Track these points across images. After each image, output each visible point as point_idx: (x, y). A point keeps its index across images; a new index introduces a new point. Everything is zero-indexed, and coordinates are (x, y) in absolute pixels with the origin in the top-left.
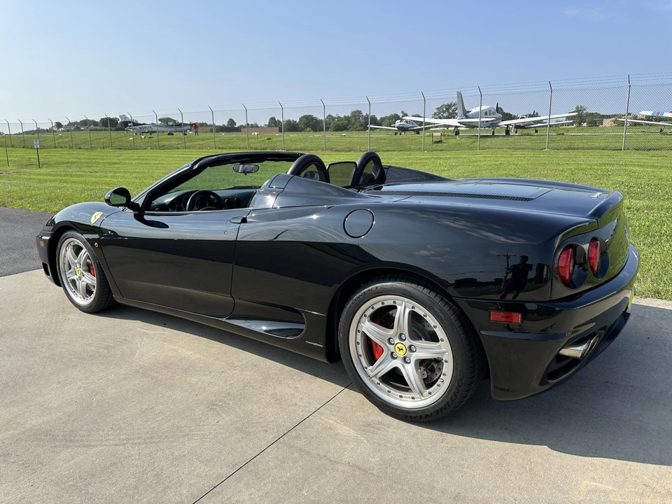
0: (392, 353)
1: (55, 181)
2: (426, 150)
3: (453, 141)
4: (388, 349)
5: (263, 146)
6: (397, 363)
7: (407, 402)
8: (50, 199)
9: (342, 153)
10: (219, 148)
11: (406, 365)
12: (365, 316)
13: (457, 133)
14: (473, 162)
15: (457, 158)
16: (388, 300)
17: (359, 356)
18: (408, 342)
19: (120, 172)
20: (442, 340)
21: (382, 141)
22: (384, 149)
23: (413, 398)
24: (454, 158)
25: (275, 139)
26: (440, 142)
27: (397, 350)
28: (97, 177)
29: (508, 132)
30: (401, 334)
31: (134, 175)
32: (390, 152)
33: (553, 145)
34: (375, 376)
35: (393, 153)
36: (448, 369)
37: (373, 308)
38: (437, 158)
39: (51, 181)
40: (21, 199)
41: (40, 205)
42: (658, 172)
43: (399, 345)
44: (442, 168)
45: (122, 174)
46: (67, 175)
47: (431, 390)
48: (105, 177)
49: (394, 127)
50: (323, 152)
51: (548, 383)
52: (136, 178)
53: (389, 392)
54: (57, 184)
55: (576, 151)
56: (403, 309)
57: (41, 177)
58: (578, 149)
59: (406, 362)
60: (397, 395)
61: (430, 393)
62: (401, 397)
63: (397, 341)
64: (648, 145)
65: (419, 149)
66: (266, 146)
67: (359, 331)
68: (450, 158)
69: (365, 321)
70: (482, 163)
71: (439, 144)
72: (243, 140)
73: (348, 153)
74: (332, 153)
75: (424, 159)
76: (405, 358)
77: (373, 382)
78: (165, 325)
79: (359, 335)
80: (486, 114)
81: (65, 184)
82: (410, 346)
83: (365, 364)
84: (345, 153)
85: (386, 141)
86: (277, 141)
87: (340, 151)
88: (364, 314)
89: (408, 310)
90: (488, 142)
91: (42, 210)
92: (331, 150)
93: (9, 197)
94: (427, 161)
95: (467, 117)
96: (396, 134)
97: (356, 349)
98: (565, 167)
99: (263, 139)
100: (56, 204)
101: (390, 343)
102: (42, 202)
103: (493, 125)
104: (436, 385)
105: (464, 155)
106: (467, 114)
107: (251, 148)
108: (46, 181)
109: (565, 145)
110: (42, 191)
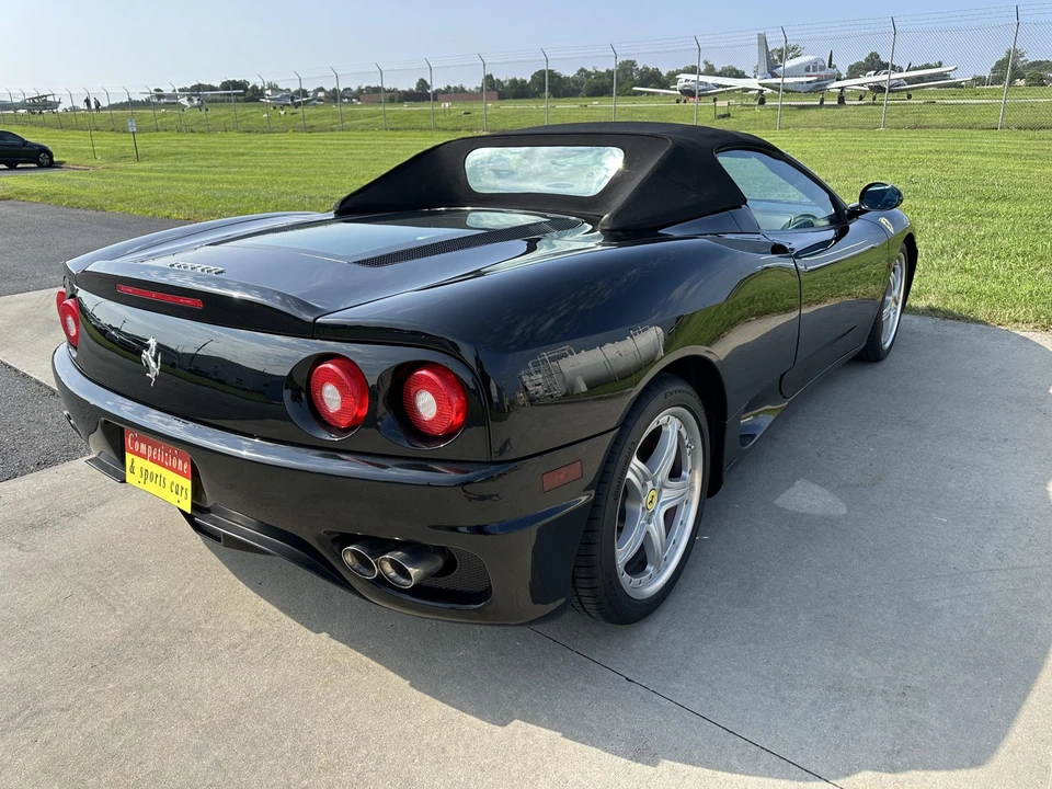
1: (162, 178)
3: (748, 115)
5: (455, 125)
8: (158, 201)
10: (392, 129)
13: (762, 102)
19: (247, 167)
25: (477, 113)
26: (724, 116)
28: (215, 173)
29: (841, 100)
31: (266, 171)
39: (157, 179)
40: (122, 201)
41: (146, 209)
45: (249, 169)
46: (177, 171)
48: (228, 173)
49: (675, 90)
52: (267, 174)
54: (164, 183)
57: (142, 174)
66: (459, 126)
71: (725, 120)
72: (427, 115)
80: (807, 69)
81: (175, 183)
86: (478, 116)
90: (800, 117)
91: (150, 214)
93: (106, 199)
95: (775, 76)
96: (678, 102)
99: (458, 113)
100: (165, 208)
102: (149, 205)
103: (818, 88)
106: (775, 71)
107: (438, 129)
108: (150, 179)
109: (911, 120)
110: (147, 192)
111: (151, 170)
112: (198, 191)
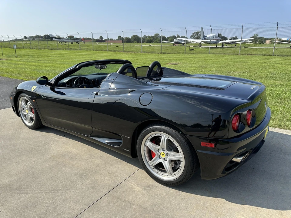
0: (159, 156)
1: (22, 64)
2: (186, 53)
3: (198, 50)
4: (158, 154)
5: (114, 50)
6: (161, 161)
7: (165, 177)
8: (19, 73)
9: (149, 54)
10: (95, 50)
11: (165, 162)
12: (148, 139)
13: (201, 46)
14: (207, 60)
15: (200, 58)
16: (158, 134)
17: (145, 156)
18: (166, 152)
19: (51, 61)
20: (180, 152)
21: (168, 49)
22: (168, 52)
23: (168, 176)
24: (198, 58)
25: (120, 47)
26: (192, 50)
27: (162, 155)
28: (41, 63)
29: (223, 46)
30: (163, 148)
31: (57, 62)
32: (170, 54)
33: (242, 53)
34: (152, 165)
35: (172, 54)
36: (182, 165)
37: (151, 136)
38: (191, 58)
39: (21, 64)
40: (7, 73)
41: (15, 76)
42: (287, 67)
43: (162, 153)
44: (193, 62)
45: (52, 62)
46: (28, 62)
47: (175, 173)
48: (44, 63)
49: (173, 42)
50: (141, 53)
51: (226, 173)
52: (58, 64)
53: (158, 172)
54: (23, 66)
55: (252, 56)
56: (164, 138)
57: (16, 62)
58: (253, 55)
59: (165, 160)
60: (161, 174)
61: (175, 174)
62: (163, 175)
63: (161, 151)
64: (284, 54)
65: (183, 53)
66: (116, 50)
67: (145, 146)
68: (196, 58)
69: (148, 142)
70: (210, 61)
71: (192, 51)
72: (106, 46)
73: (152, 54)
74: (145, 54)
75: (185, 58)
76: (165, 158)
77: (151, 168)
78: (64, 136)
79: (145, 147)
80: (213, 37)
81: (26, 66)
82: (167, 154)
83: (148, 160)
84: (151, 54)
85: (169, 49)
86: (121, 47)
87: (148, 53)
88: (147, 139)
89: (166, 138)
90: (214, 50)
92: (144, 52)
93: (2, 72)
94: (186, 59)
95: (205, 39)
96: (174, 45)
97: (144, 154)
98: (246, 64)
99: (114, 46)
100: (22, 76)
101: (159, 152)
102: (16, 75)
103: (216, 43)
104: (177, 171)
105: (203, 56)
106: (205, 38)
107: (109, 51)
108: (18, 64)
109: (247, 53)
110: (16, 69)
111: (19, 61)
112: (34, 69)
